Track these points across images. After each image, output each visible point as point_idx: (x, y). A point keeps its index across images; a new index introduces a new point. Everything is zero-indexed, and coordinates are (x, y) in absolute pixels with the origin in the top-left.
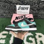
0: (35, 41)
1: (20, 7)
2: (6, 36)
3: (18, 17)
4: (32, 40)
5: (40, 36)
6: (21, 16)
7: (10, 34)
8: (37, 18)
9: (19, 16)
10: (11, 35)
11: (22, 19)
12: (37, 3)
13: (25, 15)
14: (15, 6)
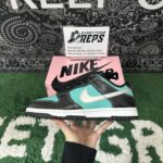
0: (129, 148)
1: (77, 32)
2: (29, 132)
3: (71, 66)
4: (121, 146)
5: (147, 132)
6: (79, 63)
7: (41, 125)
8: (135, 71)
9: (74, 63)
10: (45, 130)
11: (85, 72)
12: (133, 19)
13: (92, 61)
14: (60, 31)
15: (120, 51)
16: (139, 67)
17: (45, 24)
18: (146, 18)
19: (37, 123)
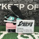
17: (8, 13)
18: (30, 12)
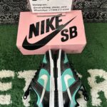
2: (11, 83)
8: (94, 21)
15: (83, 6)
16: (98, 18)
19: (16, 76)
